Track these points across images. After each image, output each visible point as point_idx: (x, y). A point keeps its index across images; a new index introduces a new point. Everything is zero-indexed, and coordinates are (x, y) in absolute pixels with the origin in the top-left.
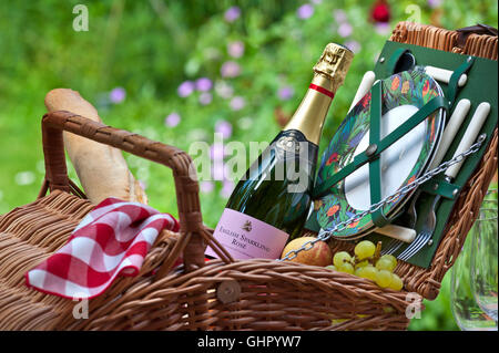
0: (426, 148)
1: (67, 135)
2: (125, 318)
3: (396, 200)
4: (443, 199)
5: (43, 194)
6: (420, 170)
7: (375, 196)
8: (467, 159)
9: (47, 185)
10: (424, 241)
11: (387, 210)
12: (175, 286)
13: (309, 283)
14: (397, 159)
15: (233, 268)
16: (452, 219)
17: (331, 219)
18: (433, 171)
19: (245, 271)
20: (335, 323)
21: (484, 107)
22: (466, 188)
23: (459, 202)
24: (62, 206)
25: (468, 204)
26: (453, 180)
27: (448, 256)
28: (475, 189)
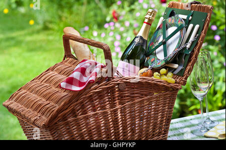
0: (180, 40)
1: (70, 41)
2: (91, 96)
3: (172, 56)
4: (186, 55)
5: (64, 59)
6: (179, 47)
7: (165, 55)
8: (193, 42)
9: (65, 56)
10: (181, 68)
11: (169, 59)
12: (106, 85)
13: (146, 82)
14: (171, 43)
15: (123, 79)
16: (189, 61)
17: (152, 62)
18: (183, 46)
19: (127, 80)
20: (155, 94)
21: (197, 26)
22: (193, 51)
23: (191, 55)
24: (70, 63)
25: (194, 56)
26: (189, 49)
27: (188, 72)
28: (196, 51)
